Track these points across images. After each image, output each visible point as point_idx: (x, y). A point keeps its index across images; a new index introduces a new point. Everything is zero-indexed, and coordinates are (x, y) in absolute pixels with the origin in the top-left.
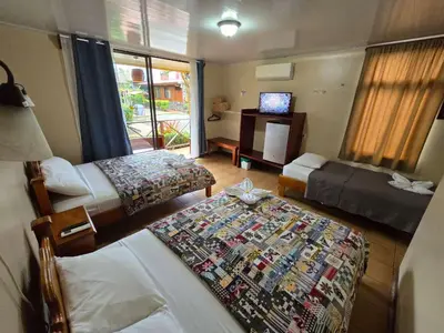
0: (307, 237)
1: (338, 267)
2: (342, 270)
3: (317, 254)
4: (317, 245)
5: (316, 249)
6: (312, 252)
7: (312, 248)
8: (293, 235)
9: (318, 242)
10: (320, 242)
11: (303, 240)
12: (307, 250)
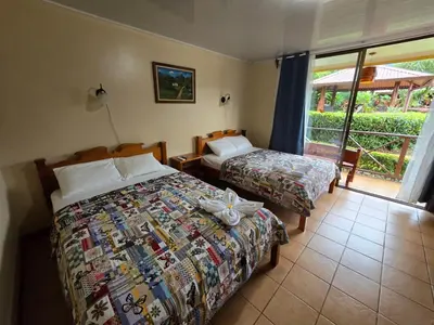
0: (136, 243)
1: (86, 253)
2: (81, 256)
3: (112, 243)
4: (121, 249)
5: (118, 245)
6: (116, 240)
7: (120, 242)
8: (146, 233)
9: (124, 252)
10: (123, 252)
11: (135, 238)
12: (120, 236)
